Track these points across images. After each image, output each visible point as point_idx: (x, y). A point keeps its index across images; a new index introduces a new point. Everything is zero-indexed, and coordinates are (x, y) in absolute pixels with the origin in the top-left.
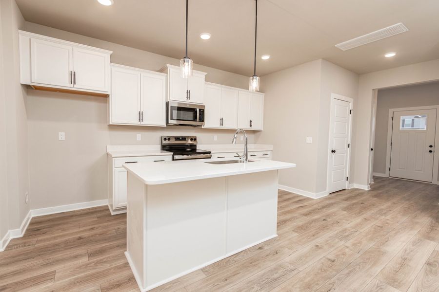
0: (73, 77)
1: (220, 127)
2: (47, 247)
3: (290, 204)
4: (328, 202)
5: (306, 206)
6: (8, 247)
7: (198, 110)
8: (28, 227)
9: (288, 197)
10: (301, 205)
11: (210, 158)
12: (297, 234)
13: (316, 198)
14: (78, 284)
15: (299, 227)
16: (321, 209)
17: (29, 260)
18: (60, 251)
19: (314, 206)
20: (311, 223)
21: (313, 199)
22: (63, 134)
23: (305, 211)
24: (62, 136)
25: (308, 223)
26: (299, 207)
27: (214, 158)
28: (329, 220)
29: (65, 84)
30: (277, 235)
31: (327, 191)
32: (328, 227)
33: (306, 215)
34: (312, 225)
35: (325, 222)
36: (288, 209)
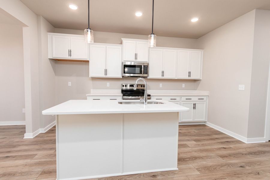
0: (70, 52)
1: (162, 77)
2: (45, 141)
3: (214, 143)
4: (260, 149)
5: (231, 148)
6: (36, 136)
7: (143, 66)
8: (51, 128)
9: (216, 136)
10: (225, 146)
11: (150, 99)
12: (198, 173)
13: (246, 143)
14: (37, 165)
15: (205, 167)
16: (246, 154)
17: (35, 145)
18: (49, 144)
19: (239, 150)
20: (222, 166)
21: (244, 143)
22: (70, 83)
23: (224, 152)
24: (70, 84)
25: (219, 166)
26: (221, 148)
27: (153, 99)
28: (247, 168)
29: (67, 57)
30: (177, 169)
31: (265, 137)
32: (240, 176)
33: (223, 157)
34: (223, 168)
35: (241, 168)
36: (209, 147)
